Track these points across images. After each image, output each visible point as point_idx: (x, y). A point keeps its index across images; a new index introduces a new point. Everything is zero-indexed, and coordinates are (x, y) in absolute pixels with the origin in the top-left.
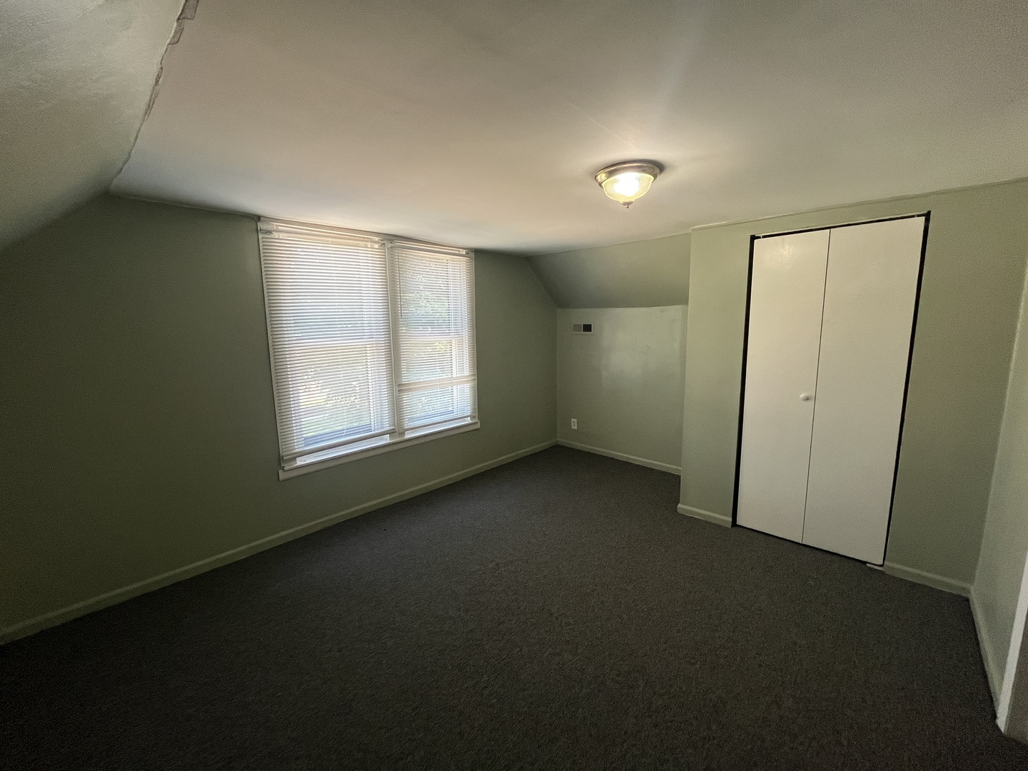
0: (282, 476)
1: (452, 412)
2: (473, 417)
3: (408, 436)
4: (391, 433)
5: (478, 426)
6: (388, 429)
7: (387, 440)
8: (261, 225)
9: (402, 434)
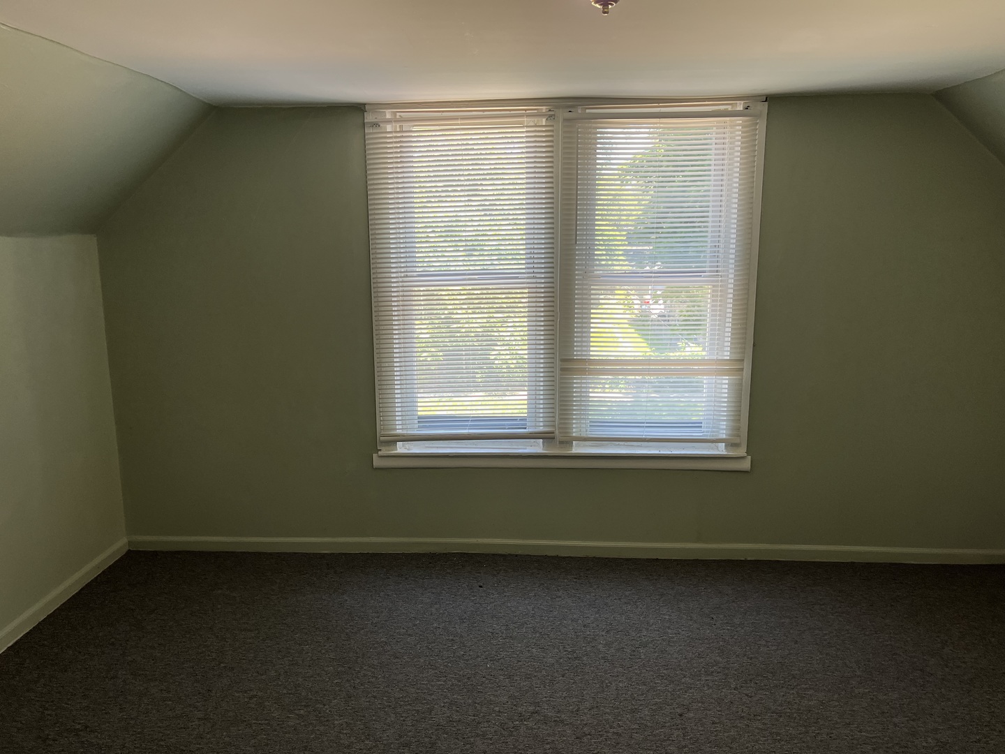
0: (377, 462)
1: (697, 425)
2: (731, 444)
3: (578, 449)
4: (547, 437)
5: (746, 465)
6: (541, 429)
7: (537, 447)
8: (369, 118)
9: (567, 443)
